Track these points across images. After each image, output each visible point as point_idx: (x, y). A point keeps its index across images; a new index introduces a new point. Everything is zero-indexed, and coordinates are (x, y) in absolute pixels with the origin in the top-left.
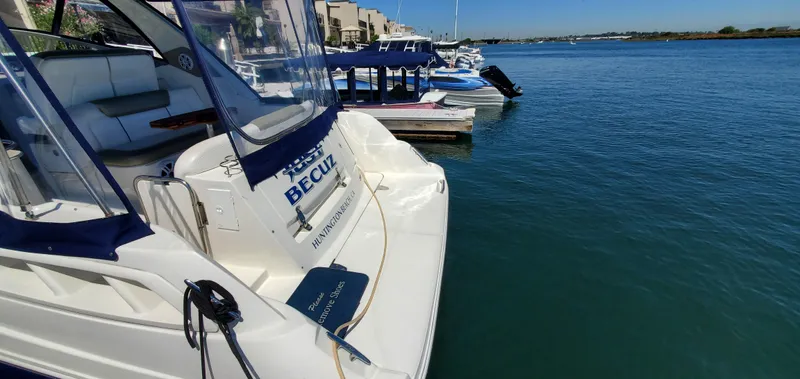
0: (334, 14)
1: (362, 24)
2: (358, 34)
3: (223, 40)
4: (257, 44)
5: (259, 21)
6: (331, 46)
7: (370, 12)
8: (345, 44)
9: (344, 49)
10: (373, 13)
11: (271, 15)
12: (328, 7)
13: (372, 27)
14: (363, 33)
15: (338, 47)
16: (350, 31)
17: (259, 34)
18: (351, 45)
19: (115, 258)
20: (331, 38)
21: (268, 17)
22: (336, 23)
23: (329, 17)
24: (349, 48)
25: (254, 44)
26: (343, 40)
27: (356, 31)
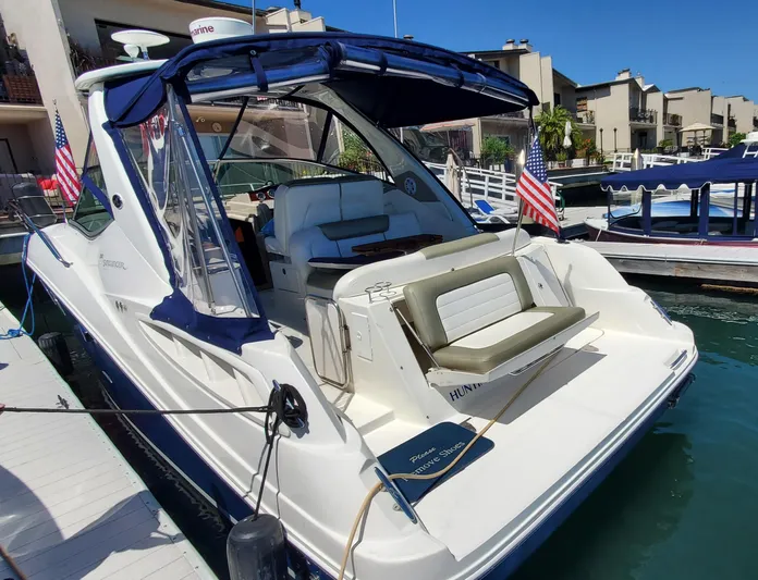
0: (673, 109)
1: (717, 119)
2: (709, 133)
3: (523, 153)
4: (562, 156)
5: (568, 127)
6: (664, 154)
7: (731, 101)
8: (685, 149)
9: (684, 158)
10: (737, 103)
11: (584, 119)
12: (666, 100)
13: (732, 123)
14: (717, 133)
15: (675, 154)
16: (695, 131)
17: (567, 142)
18: (696, 151)
19: (239, 352)
20: (664, 142)
21: (580, 120)
22: (675, 120)
23: (665, 114)
24: (692, 155)
25: (557, 156)
26: (684, 144)
27: (704, 130)
